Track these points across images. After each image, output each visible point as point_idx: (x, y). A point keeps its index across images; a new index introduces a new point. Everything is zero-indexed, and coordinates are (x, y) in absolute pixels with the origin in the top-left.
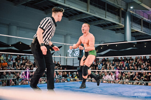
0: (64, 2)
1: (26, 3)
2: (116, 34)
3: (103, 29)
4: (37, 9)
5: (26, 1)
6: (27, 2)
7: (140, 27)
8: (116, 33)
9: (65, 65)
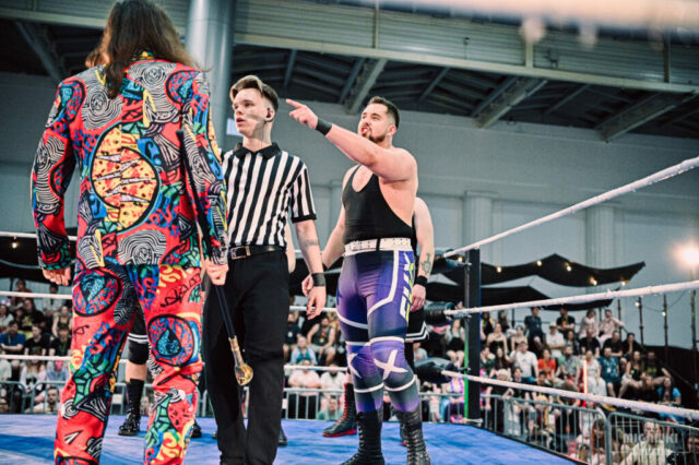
0: (661, 77)
1: (510, 112)
4: (567, 125)
5: (508, 105)
6: (514, 107)
9: (662, 344)
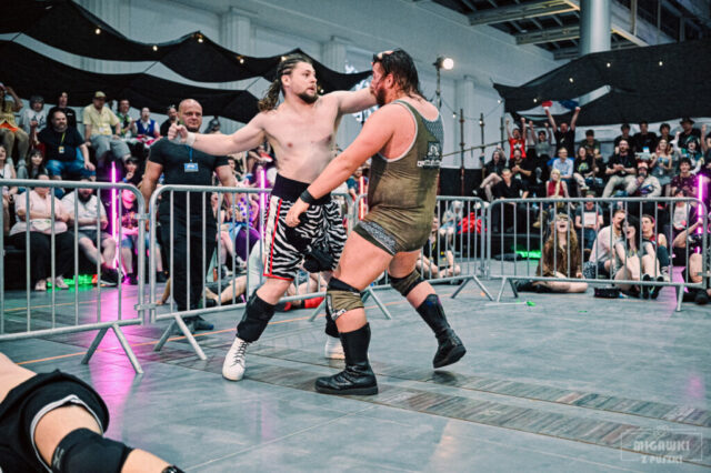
2: (517, 47)
3: (472, 24)
7: (627, 17)
8: (518, 43)
